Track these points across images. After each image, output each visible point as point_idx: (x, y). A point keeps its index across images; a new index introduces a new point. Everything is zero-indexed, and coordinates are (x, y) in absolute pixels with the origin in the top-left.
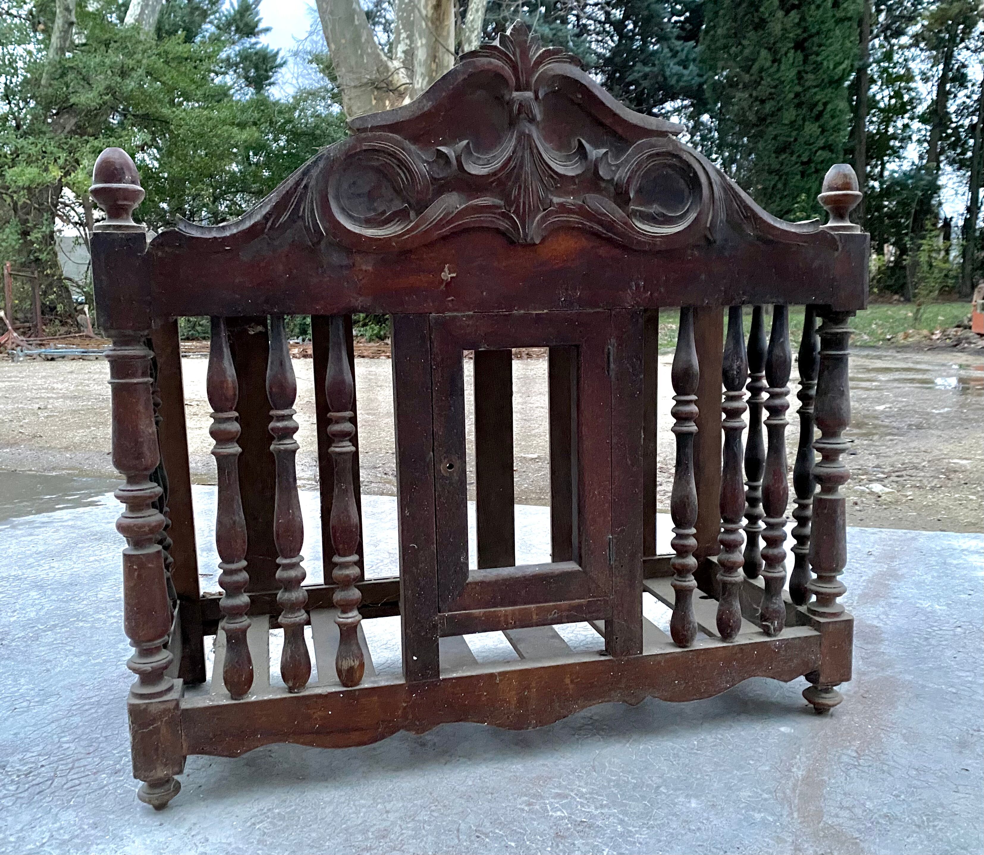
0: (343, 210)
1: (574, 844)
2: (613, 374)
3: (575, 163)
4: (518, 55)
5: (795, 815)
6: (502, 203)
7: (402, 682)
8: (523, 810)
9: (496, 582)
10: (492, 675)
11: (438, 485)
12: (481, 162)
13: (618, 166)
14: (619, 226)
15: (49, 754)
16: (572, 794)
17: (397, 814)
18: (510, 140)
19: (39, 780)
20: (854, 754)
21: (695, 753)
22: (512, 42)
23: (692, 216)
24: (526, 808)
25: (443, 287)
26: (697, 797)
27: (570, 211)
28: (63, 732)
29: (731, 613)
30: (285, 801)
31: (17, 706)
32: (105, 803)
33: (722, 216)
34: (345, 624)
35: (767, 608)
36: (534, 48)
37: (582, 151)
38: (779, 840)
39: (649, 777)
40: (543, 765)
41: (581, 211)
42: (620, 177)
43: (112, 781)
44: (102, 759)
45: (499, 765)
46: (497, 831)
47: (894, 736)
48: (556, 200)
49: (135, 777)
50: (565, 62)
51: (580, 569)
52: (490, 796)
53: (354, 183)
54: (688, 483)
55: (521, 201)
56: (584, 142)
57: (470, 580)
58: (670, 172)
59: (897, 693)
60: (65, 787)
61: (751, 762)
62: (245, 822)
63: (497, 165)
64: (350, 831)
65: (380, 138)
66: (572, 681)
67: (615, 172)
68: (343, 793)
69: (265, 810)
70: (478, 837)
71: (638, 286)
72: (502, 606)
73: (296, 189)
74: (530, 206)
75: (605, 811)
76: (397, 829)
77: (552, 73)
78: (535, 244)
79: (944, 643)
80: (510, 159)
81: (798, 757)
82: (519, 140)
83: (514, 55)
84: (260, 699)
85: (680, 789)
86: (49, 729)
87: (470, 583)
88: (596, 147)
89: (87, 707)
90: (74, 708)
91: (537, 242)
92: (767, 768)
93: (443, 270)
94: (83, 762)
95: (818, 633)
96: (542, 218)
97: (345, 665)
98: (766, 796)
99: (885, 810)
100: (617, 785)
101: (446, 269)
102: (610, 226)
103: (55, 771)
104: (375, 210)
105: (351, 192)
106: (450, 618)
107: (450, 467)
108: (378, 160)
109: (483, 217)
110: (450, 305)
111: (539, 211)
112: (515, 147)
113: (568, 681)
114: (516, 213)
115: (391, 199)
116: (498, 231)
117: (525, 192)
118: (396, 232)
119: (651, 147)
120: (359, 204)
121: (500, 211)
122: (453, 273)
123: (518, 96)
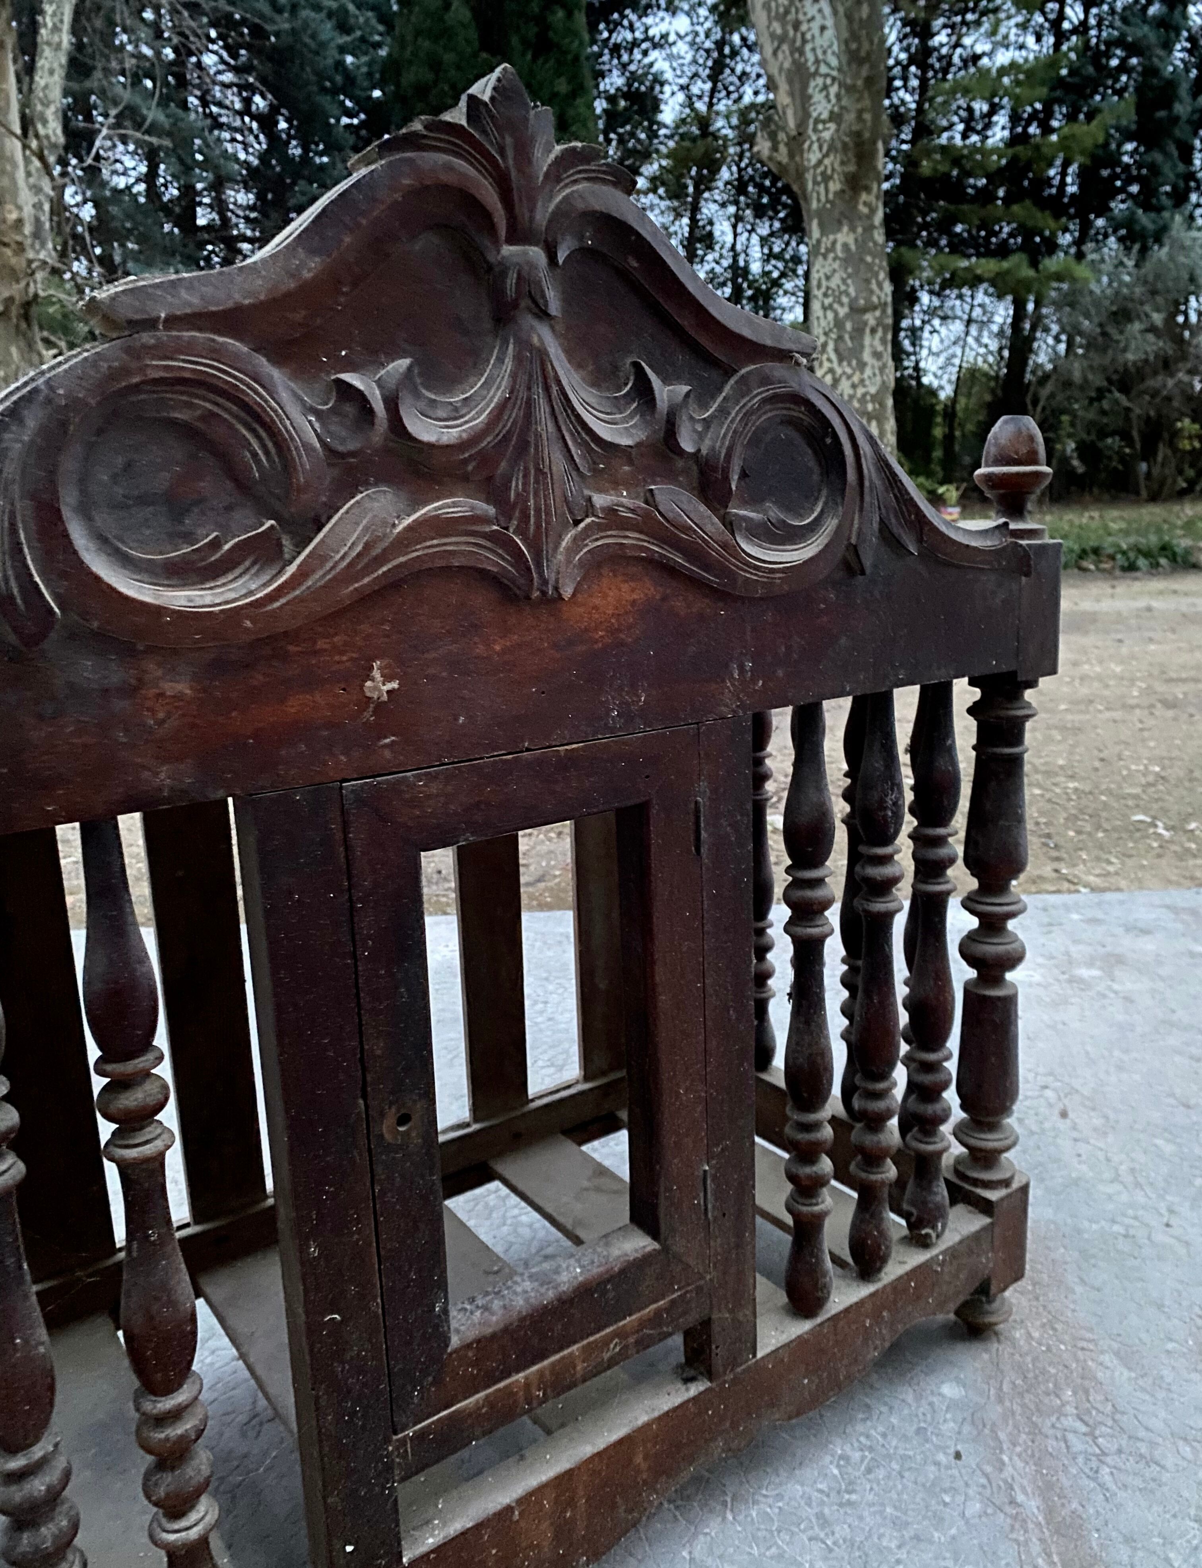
0: (103, 541)
2: (704, 850)
3: (631, 416)
4: (509, 153)
6: (491, 510)
9: (506, 1330)
10: (506, 1511)
11: (379, 1169)
12: (441, 413)
13: (707, 423)
14: (715, 552)
18: (500, 360)
21: (850, 1504)
23: (831, 524)
25: (368, 716)
27: (624, 525)
29: (880, 1233)
35: (924, 1205)
36: (541, 142)
37: (643, 389)
41: (646, 524)
42: (713, 448)
48: (600, 500)
50: (604, 181)
51: (656, 1246)
53: (128, 466)
54: (821, 1029)
55: (531, 503)
56: (647, 370)
57: (455, 1341)
58: (792, 433)
61: (947, 1499)
63: (476, 419)
65: (189, 348)
66: (645, 1458)
67: (702, 437)
71: (741, 668)
72: (518, 1372)
74: (548, 516)
77: (580, 205)
78: (560, 598)
80: (504, 405)
82: (519, 361)
83: (501, 152)
87: (456, 1351)
91: (566, 595)
92: (978, 1507)
93: (368, 676)
95: (988, 1221)
96: (575, 539)
101: (376, 674)
102: (694, 552)
104: (189, 537)
105: (119, 491)
106: (421, 1436)
107: (403, 1119)
108: (190, 406)
109: (453, 543)
110: (387, 754)
111: (565, 527)
112: (514, 376)
113: (639, 1459)
114: (522, 531)
115: (229, 508)
116: (483, 574)
117: (537, 482)
118: (251, 593)
119: (765, 382)
120: (146, 522)
121: (486, 529)
122: (391, 679)
123: (513, 255)
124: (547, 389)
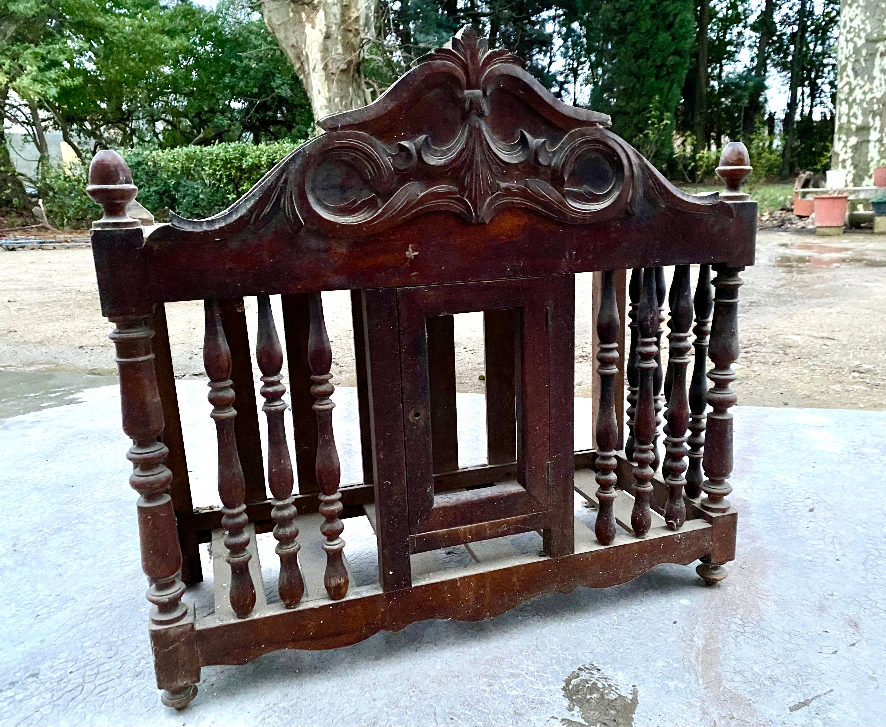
0: (319, 201)
1: (530, 721)
2: (550, 329)
3: (518, 152)
4: (469, 57)
5: (701, 681)
6: (457, 189)
7: (381, 592)
8: (485, 691)
10: (454, 581)
11: (407, 431)
12: (439, 154)
13: (554, 153)
14: (556, 205)
15: (76, 660)
16: (523, 673)
17: (383, 702)
18: (463, 133)
19: (70, 687)
20: (741, 622)
21: (616, 628)
22: (462, 45)
23: (616, 194)
24: (488, 689)
25: (407, 264)
26: (622, 670)
27: (514, 194)
28: (84, 637)
29: (644, 515)
30: (287, 695)
31: (39, 613)
32: (133, 707)
33: (640, 191)
34: (332, 550)
35: (671, 509)
36: (482, 50)
37: (524, 141)
38: (691, 705)
39: (583, 654)
40: (497, 647)
41: (523, 194)
42: (556, 163)
43: (134, 684)
44: (123, 662)
45: (461, 649)
46: (467, 712)
47: (769, 603)
48: (503, 185)
49: (160, 688)
50: (508, 62)
51: (524, 490)
52: (456, 680)
53: (328, 176)
54: (610, 415)
55: (473, 187)
56: (526, 133)
57: (435, 506)
58: (597, 155)
59: (767, 563)
60: (95, 692)
61: (661, 634)
62: (257, 717)
63: (452, 155)
64: (346, 719)
65: (349, 136)
66: (518, 580)
67: (552, 159)
68: (335, 684)
69: (272, 705)
70: (452, 719)
71: (571, 255)
72: (460, 525)
73: (276, 184)
74: (480, 191)
75: (551, 687)
76: (385, 716)
77: (497, 73)
78: (484, 223)
79: (798, 514)
80: (463, 150)
81: (697, 627)
82: (470, 133)
83: (465, 57)
84: (262, 616)
85: (608, 663)
86: (70, 634)
87: (435, 509)
88: (535, 136)
89: (101, 611)
90: (90, 612)
91: (487, 222)
92: (674, 639)
93: (407, 250)
94: (107, 667)
95: (710, 526)
96: (491, 200)
97: (334, 582)
98: (675, 665)
99: (769, 673)
100: (558, 663)
101: (410, 249)
102: (547, 205)
103: (84, 677)
104: (346, 199)
105: (326, 183)
106: (419, 538)
107: (417, 415)
108: (348, 155)
110: (414, 279)
111: (488, 195)
112: (467, 139)
113: (515, 580)
114: (469, 197)
115: (361, 190)
116: (454, 213)
117: (476, 178)
118: (366, 219)
119: (582, 135)
120: (333, 194)
121: (455, 196)
122: (416, 251)
123: (469, 94)
124: (481, 143)
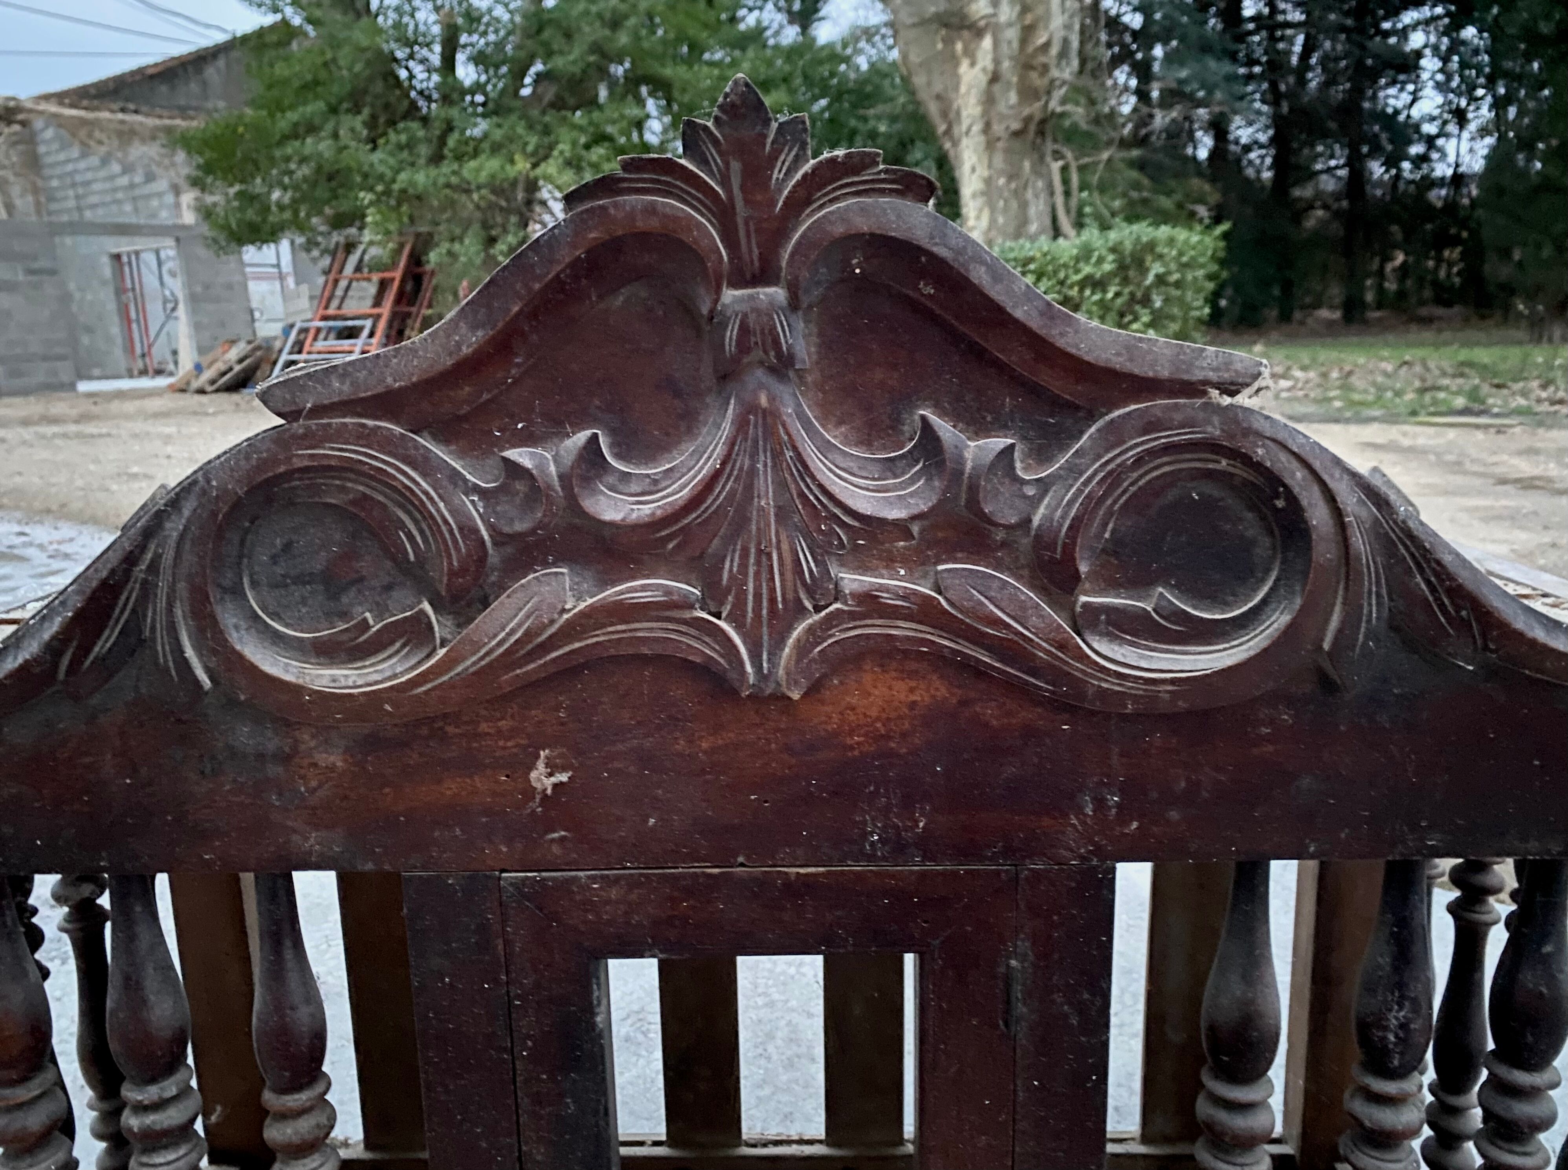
2: (1021, 1029)
3: (913, 481)
4: (736, 182)
6: (695, 593)
12: (634, 487)
13: (1044, 485)
14: (1043, 652)
18: (717, 426)
22: (716, 142)
23: (1277, 621)
25: (532, 808)
27: (893, 613)
33: (1376, 611)
36: (787, 158)
37: (931, 448)
41: (925, 611)
42: (1048, 518)
48: (852, 582)
50: (882, 192)
53: (287, 547)
55: (750, 587)
56: (938, 422)
58: (1213, 490)
63: (680, 491)
65: (341, 435)
67: (1035, 502)
71: (1100, 804)
73: (127, 573)
74: (773, 600)
77: (839, 230)
80: (715, 476)
82: (741, 425)
83: (725, 182)
88: (980, 429)
91: (795, 695)
93: (532, 767)
96: (810, 630)
101: (541, 764)
104: (344, 615)
105: (279, 570)
108: (343, 489)
109: (644, 629)
110: (556, 849)
111: (801, 614)
112: (731, 445)
114: (736, 620)
115: (388, 588)
116: (687, 665)
117: (758, 563)
118: (395, 676)
119: (1151, 426)
120: (304, 601)
121: (687, 615)
122: (564, 769)
123: (741, 300)
